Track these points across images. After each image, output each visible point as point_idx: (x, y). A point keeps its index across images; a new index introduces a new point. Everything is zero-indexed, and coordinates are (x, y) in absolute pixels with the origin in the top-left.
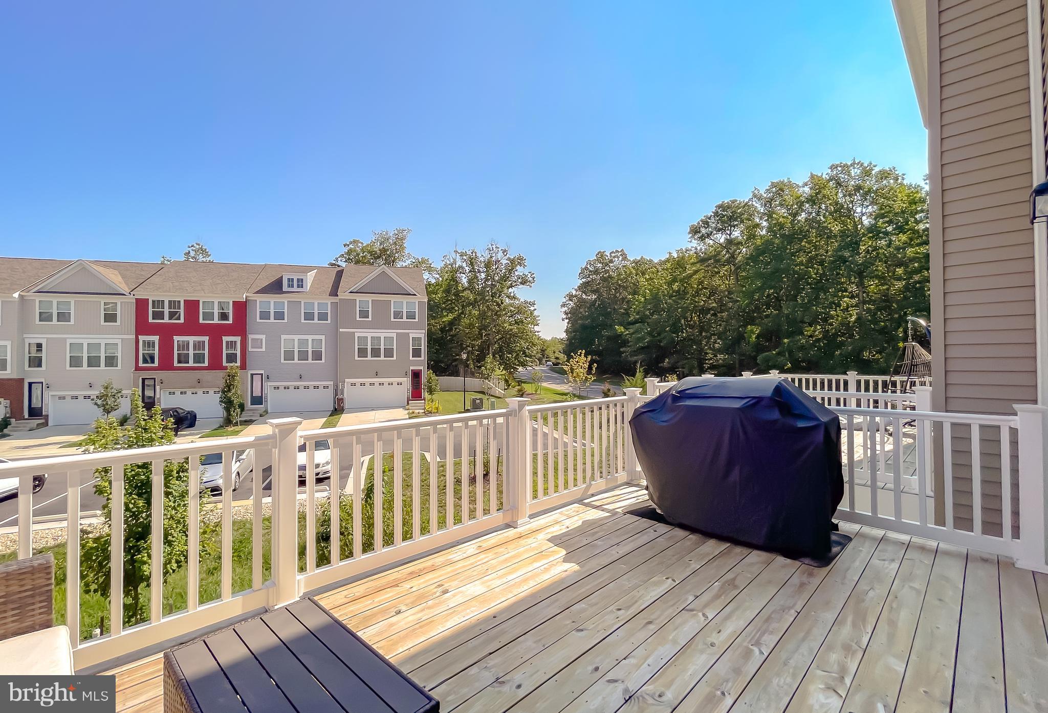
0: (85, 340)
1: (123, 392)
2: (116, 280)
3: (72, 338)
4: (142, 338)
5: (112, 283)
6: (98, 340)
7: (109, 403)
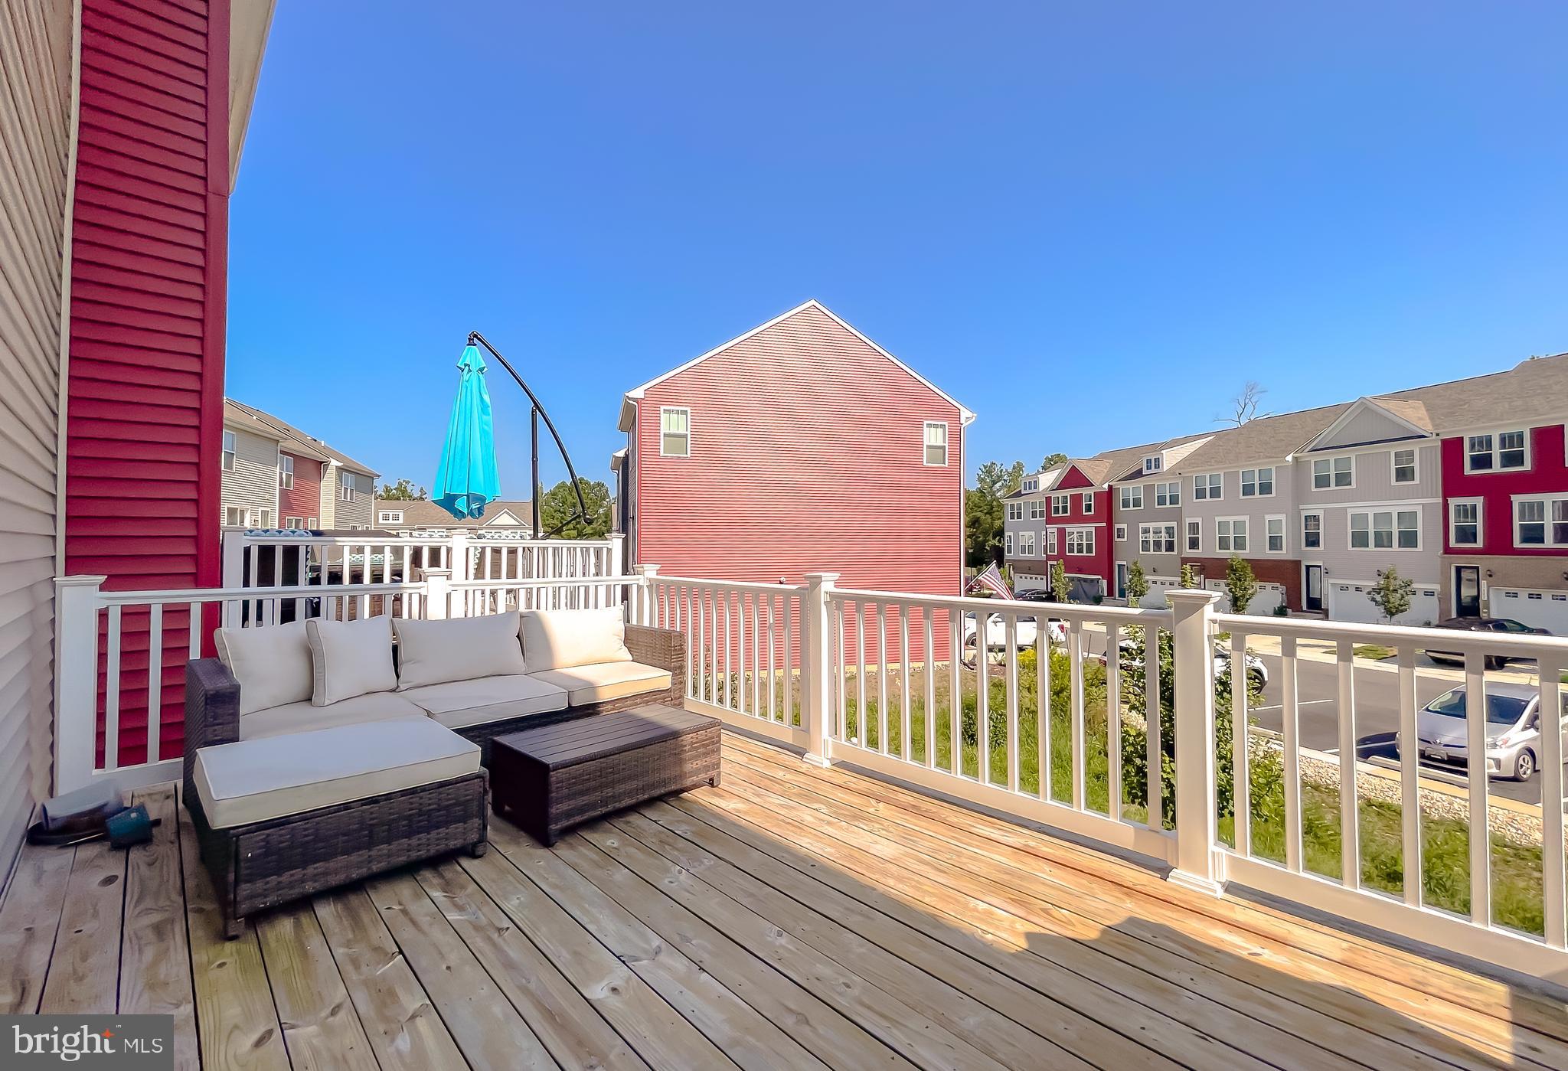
0: (1370, 509)
1: (1415, 586)
2: (1416, 416)
3: (1354, 508)
4: (1453, 502)
5: (1406, 423)
6: (1385, 508)
7: (1392, 600)
